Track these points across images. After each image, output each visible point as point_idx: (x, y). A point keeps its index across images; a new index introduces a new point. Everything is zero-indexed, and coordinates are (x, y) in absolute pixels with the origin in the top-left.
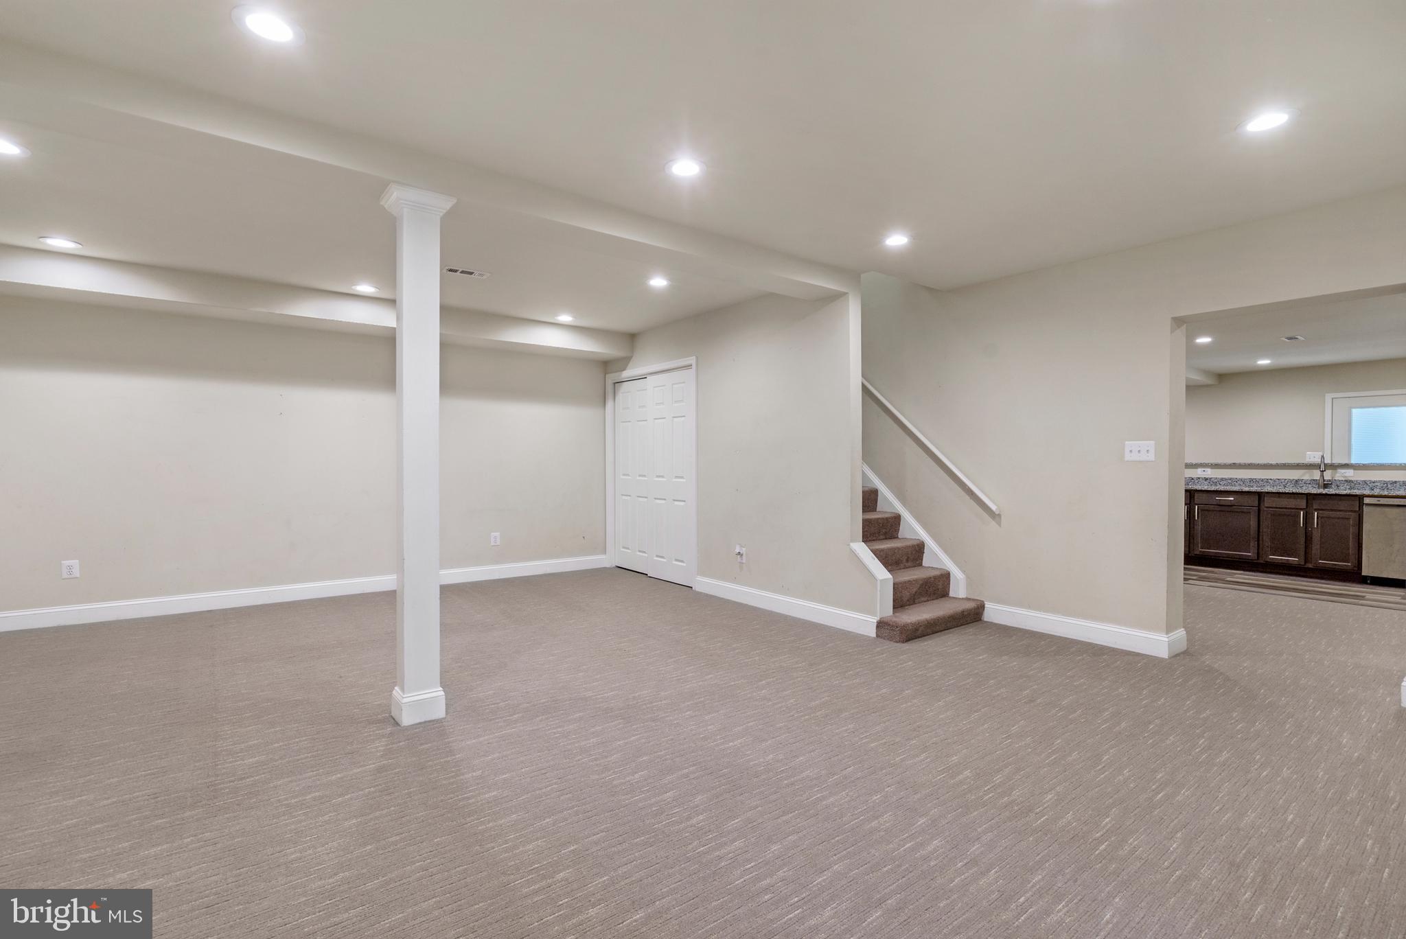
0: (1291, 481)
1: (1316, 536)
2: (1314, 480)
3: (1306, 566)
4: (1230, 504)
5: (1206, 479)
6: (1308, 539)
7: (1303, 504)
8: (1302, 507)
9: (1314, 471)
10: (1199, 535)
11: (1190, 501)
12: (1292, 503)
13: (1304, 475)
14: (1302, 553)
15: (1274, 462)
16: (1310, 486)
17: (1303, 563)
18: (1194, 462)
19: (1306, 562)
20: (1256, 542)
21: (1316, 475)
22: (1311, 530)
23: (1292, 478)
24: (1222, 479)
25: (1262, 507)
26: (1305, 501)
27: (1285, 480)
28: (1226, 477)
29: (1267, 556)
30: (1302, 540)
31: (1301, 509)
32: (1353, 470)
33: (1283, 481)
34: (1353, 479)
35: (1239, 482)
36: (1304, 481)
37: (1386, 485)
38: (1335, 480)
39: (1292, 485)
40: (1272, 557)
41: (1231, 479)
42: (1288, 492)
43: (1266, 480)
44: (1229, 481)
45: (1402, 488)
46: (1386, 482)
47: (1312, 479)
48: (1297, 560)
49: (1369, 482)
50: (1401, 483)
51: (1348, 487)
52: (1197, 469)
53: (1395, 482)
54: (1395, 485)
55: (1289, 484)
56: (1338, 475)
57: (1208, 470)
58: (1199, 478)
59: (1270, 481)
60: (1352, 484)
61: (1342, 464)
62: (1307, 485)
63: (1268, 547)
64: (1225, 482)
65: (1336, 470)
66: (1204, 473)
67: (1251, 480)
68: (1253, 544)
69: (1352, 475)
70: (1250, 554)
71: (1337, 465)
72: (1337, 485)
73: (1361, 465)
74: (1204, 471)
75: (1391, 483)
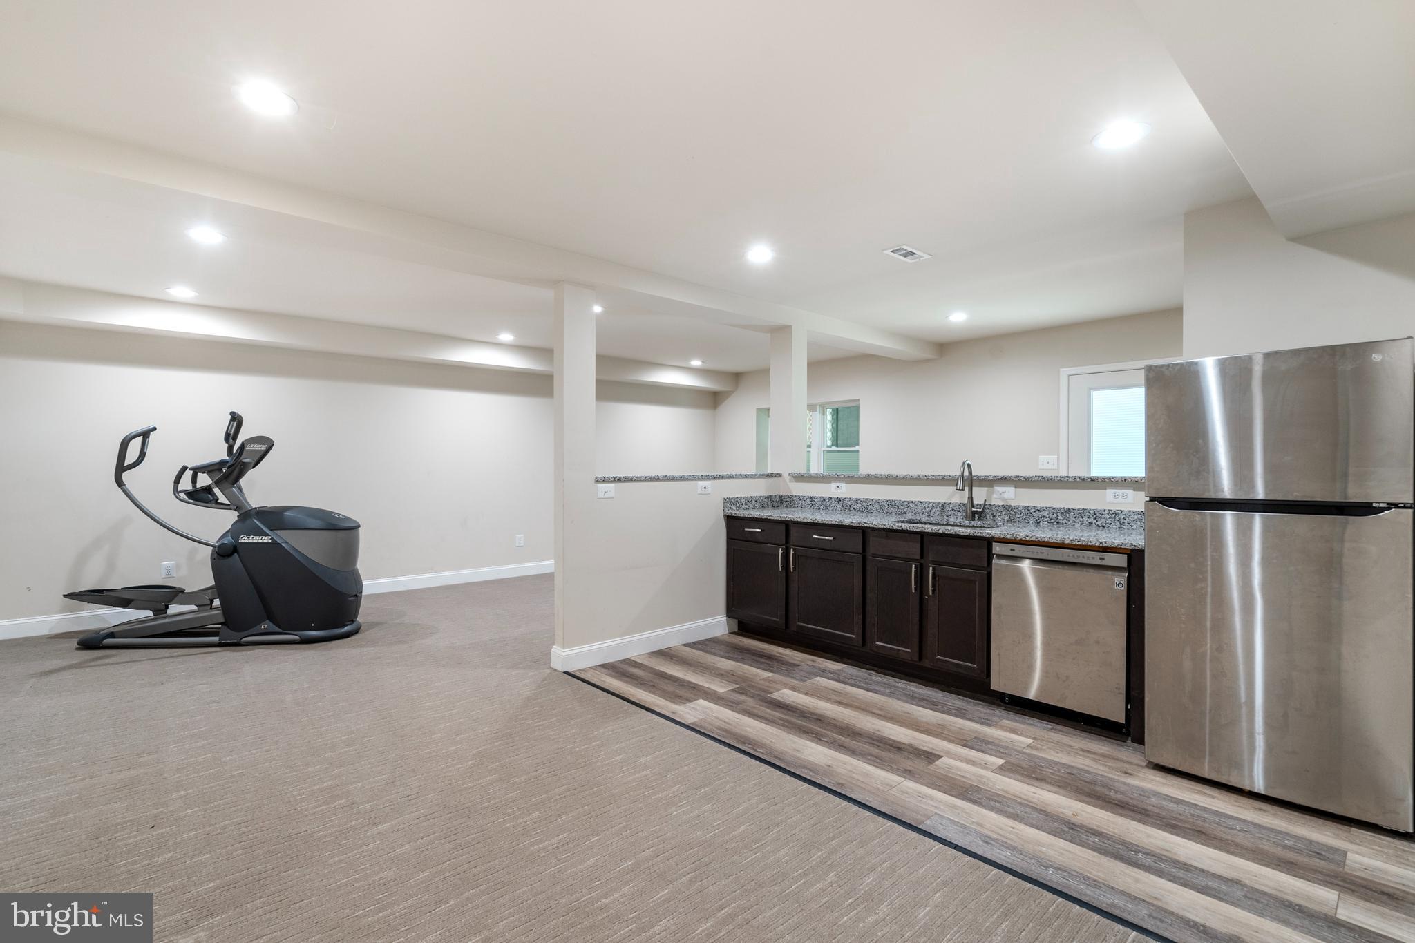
1: (932, 607)
3: (920, 664)
4: (821, 547)
5: (839, 500)
12: (900, 548)
14: (916, 640)
17: (916, 659)
19: (921, 659)
20: (861, 615)
21: (959, 498)
22: (925, 600)
24: (857, 501)
26: (918, 546)
28: (861, 497)
29: (875, 642)
30: (914, 617)
31: (913, 561)
32: (1014, 488)
33: (926, 505)
34: (1013, 504)
35: (875, 506)
36: (951, 506)
37: (1055, 515)
38: (990, 505)
39: (938, 513)
40: (877, 643)
41: (866, 501)
42: (897, 530)
43: (906, 503)
44: (865, 504)
45: (1078, 521)
46: (1055, 511)
47: (962, 502)
48: (909, 650)
49: (1033, 510)
50: (1076, 512)
51: (1007, 518)
52: (830, 483)
53: (1068, 511)
54: (1068, 515)
55: (934, 511)
56: (995, 496)
57: (843, 485)
58: (831, 498)
59: (911, 505)
60: (1011, 512)
61: (999, 477)
62: (956, 513)
63: (874, 624)
64: (860, 505)
65: (992, 487)
66: (838, 490)
67: (890, 503)
68: (857, 619)
69: (1013, 498)
70: (854, 636)
71: (991, 478)
72: (992, 514)
73: (1022, 479)
74: (838, 487)
75: (1063, 513)
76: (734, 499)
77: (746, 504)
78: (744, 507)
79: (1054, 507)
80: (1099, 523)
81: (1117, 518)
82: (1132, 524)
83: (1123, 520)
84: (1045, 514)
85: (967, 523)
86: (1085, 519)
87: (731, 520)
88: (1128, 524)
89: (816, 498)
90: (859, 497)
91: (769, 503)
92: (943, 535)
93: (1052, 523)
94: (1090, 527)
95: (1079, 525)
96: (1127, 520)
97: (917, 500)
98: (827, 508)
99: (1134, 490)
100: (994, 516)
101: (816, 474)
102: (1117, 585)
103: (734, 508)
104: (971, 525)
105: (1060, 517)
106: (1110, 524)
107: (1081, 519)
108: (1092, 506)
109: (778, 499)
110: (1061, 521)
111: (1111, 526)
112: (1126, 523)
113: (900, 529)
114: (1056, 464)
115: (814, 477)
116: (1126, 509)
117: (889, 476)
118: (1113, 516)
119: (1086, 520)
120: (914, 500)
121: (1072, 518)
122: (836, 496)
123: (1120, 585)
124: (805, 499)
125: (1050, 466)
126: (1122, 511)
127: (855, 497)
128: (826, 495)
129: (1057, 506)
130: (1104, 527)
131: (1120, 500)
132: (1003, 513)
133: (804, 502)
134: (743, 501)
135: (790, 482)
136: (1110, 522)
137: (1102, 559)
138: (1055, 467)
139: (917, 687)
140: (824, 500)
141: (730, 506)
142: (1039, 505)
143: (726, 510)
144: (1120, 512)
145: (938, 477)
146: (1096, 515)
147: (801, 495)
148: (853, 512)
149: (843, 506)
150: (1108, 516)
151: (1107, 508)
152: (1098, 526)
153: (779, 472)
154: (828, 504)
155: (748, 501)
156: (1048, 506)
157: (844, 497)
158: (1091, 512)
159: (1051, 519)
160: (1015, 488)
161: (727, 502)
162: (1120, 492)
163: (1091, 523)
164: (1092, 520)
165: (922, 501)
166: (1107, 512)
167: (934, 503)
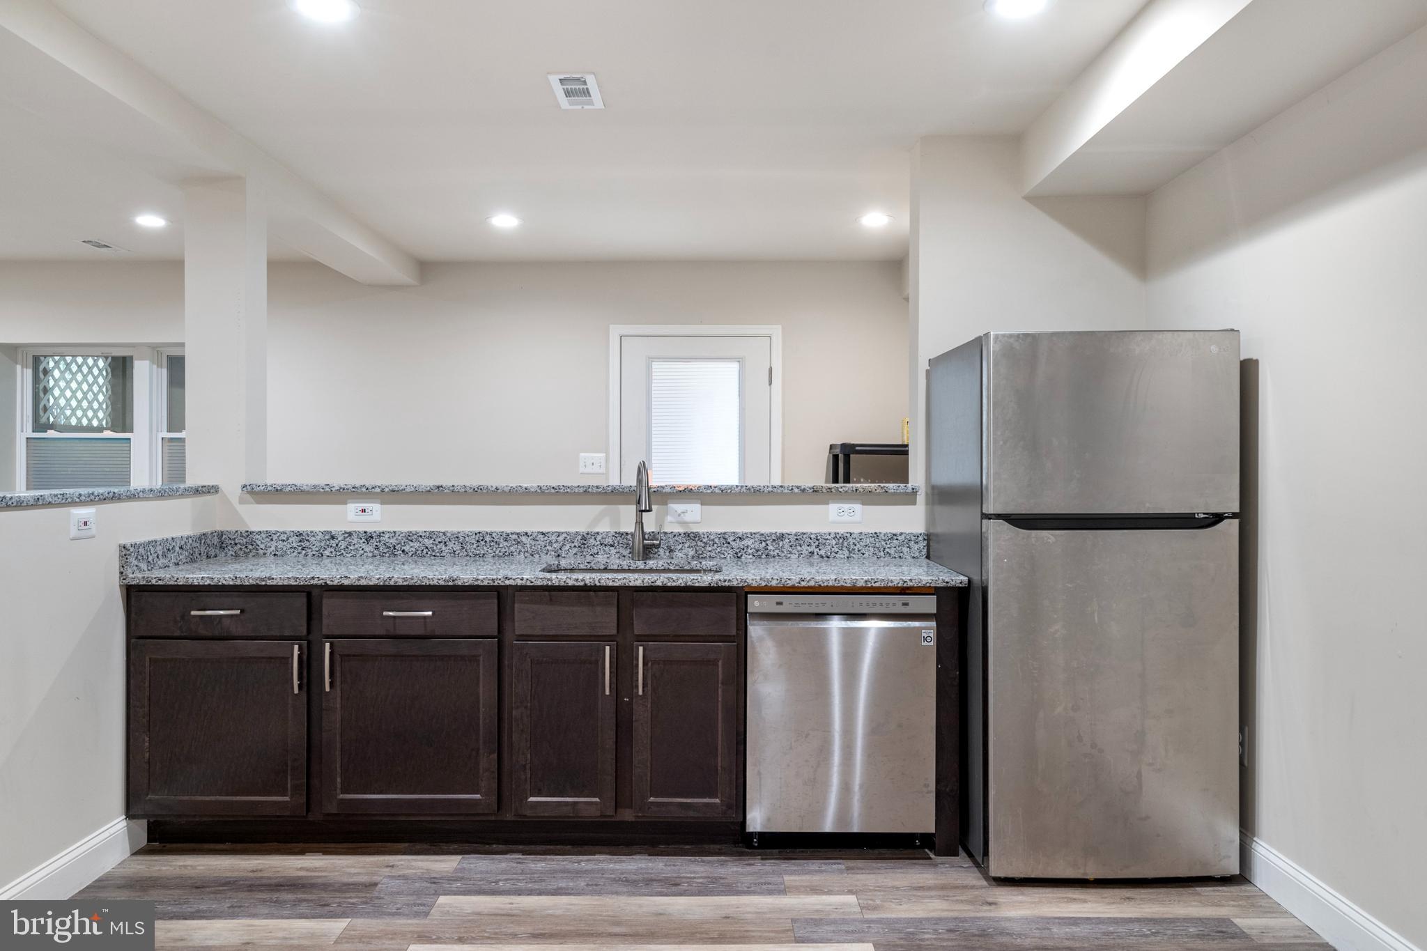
0: (570, 537)
1: (642, 715)
2: (621, 534)
3: (618, 819)
4: (420, 632)
5: (368, 537)
6: (624, 726)
7: (607, 620)
8: (607, 632)
9: (622, 508)
10: (338, 745)
11: (309, 631)
12: (577, 619)
13: (597, 520)
14: (610, 779)
15: (531, 483)
16: (613, 551)
17: (610, 812)
18: (337, 481)
19: (618, 807)
20: (495, 756)
21: (625, 518)
22: (631, 703)
23: (573, 530)
24: (410, 537)
25: (508, 637)
26: (614, 611)
27: (559, 534)
28: (420, 528)
29: (525, 799)
30: (608, 738)
31: (608, 639)
32: (699, 505)
33: (553, 538)
34: (701, 529)
35: (451, 545)
36: (599, 538)
37: (764, 544)
38: (666, 533)
39: (575, 550)
40: (532, 799)
41: (430, 535)
42: (574, 586)
43: (514, 537)
44: (428, 542)
45: (795, 551)
46: (764, 538)
47: (618, 531)
48: (597, 800)
49: (732, 538)
50: (793, 538)
51: (692, 553)
52: (345, 503)
53: (782, 537)
54: (781, 543)
55: (567, 547)
56: (669, 518)
57: (376, 508)
58: (350, 534)
59: (524, 539)
60: (699, 543)
61: (680, 489)
62: (607, 549)
63: (524, 766)
64: (416, 545)
65: (667, 504)
66: (364, 517)
67: (481, 537)
68: (487, 761)
69: (699, 519)
70: (478, 796)
71: (668, 490)
72: (669, 547)
73: (717, 490)
74: (363, 511)
75: (774, 540)
76: (143, 545)
77: (164, 555)
78: (162, 562)
79: (762, 532)
80: (822, 552)
81: (845, 544)
82: (863, 551)
83: (852, 547)
84: (750, 543)
85: (640, 564)
86: (805, 547)
87: (135, 595)
88: (859, 551)
89: (313, 534)
90: (413, 529)
91: (202, 549)
92: (665, 589)
93: (760, 557)
94: (811, 559)
95: (797, 556)
96: (858, 546)
97: (537, 530)
98: (338, 553)
99: (863, 504)
100: (671, 551)
101: (315, 486)
102: (925, 639)
103: (144, 566)
104: (647, 567)
105: (770, 547)
106: (836, 553)
107: (799, 548)
108: (812, 528)
109: (216, 540)
110: (772, 553)
111: (837, 556)
112: (856, 550)
113: (582, 584)
114: (603, 465)
115: (308, 493)
116: (856, 530)
117: (480, 488)
118: (841, 541)
119: (805, 550)
120: (529, 530)
121: (786, 546)
122: (362, 529)
123: (929, 639)
124: (283, 537)
125: (596, 469)
126: (851, 534)
127: (405, 529)
128: (336, 528)
129: (766, 530)
130: (828, 557)
131: (846, 518)
132: (686, 545)
133: (280, 544)
134: (159, 549)
135: (242, 502)
136: (837, 550)
137: (905, 604)
138: (603, 470)
139: (611, 861)
140: (333, 537)
141: (136, 562)
142: (740, 530)
143: (129, 572)
144: (848, 535)
145: (577, 490)
146: (819, 540)
147: (272, 529)
148: (402, 557)
149: (377, 548)
150: (834, 542)
151: (833, 531)
152: (822, 557)
153: (214, 484)
154: (343, 545)
155: (168, 547)
156: (753, 531)
157: (380, 529)
158: (812, 536)
159: (757, 551)
160: (702, 505)
161: (125, 552)
162: (846, 506)
163: (812, 553)
164: (813, 548)
165: (544, 530)
166: (832, 536)
167: (568, 534)
